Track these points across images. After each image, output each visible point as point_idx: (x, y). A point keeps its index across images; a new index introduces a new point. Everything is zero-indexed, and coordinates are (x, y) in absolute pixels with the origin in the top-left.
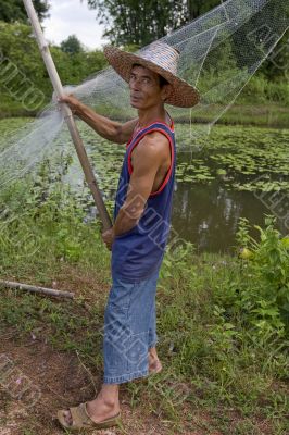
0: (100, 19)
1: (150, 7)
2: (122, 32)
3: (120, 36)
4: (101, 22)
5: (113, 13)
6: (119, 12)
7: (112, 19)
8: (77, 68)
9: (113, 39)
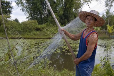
0: (25, 14)
1: (38, 11)
2: (31, 17)
3: (30, 18)
4: (26, 15)
5: (29, 13)
6: (30, 13)
7: (28, 14)
8: (20, 26)
9: (29, 19)
